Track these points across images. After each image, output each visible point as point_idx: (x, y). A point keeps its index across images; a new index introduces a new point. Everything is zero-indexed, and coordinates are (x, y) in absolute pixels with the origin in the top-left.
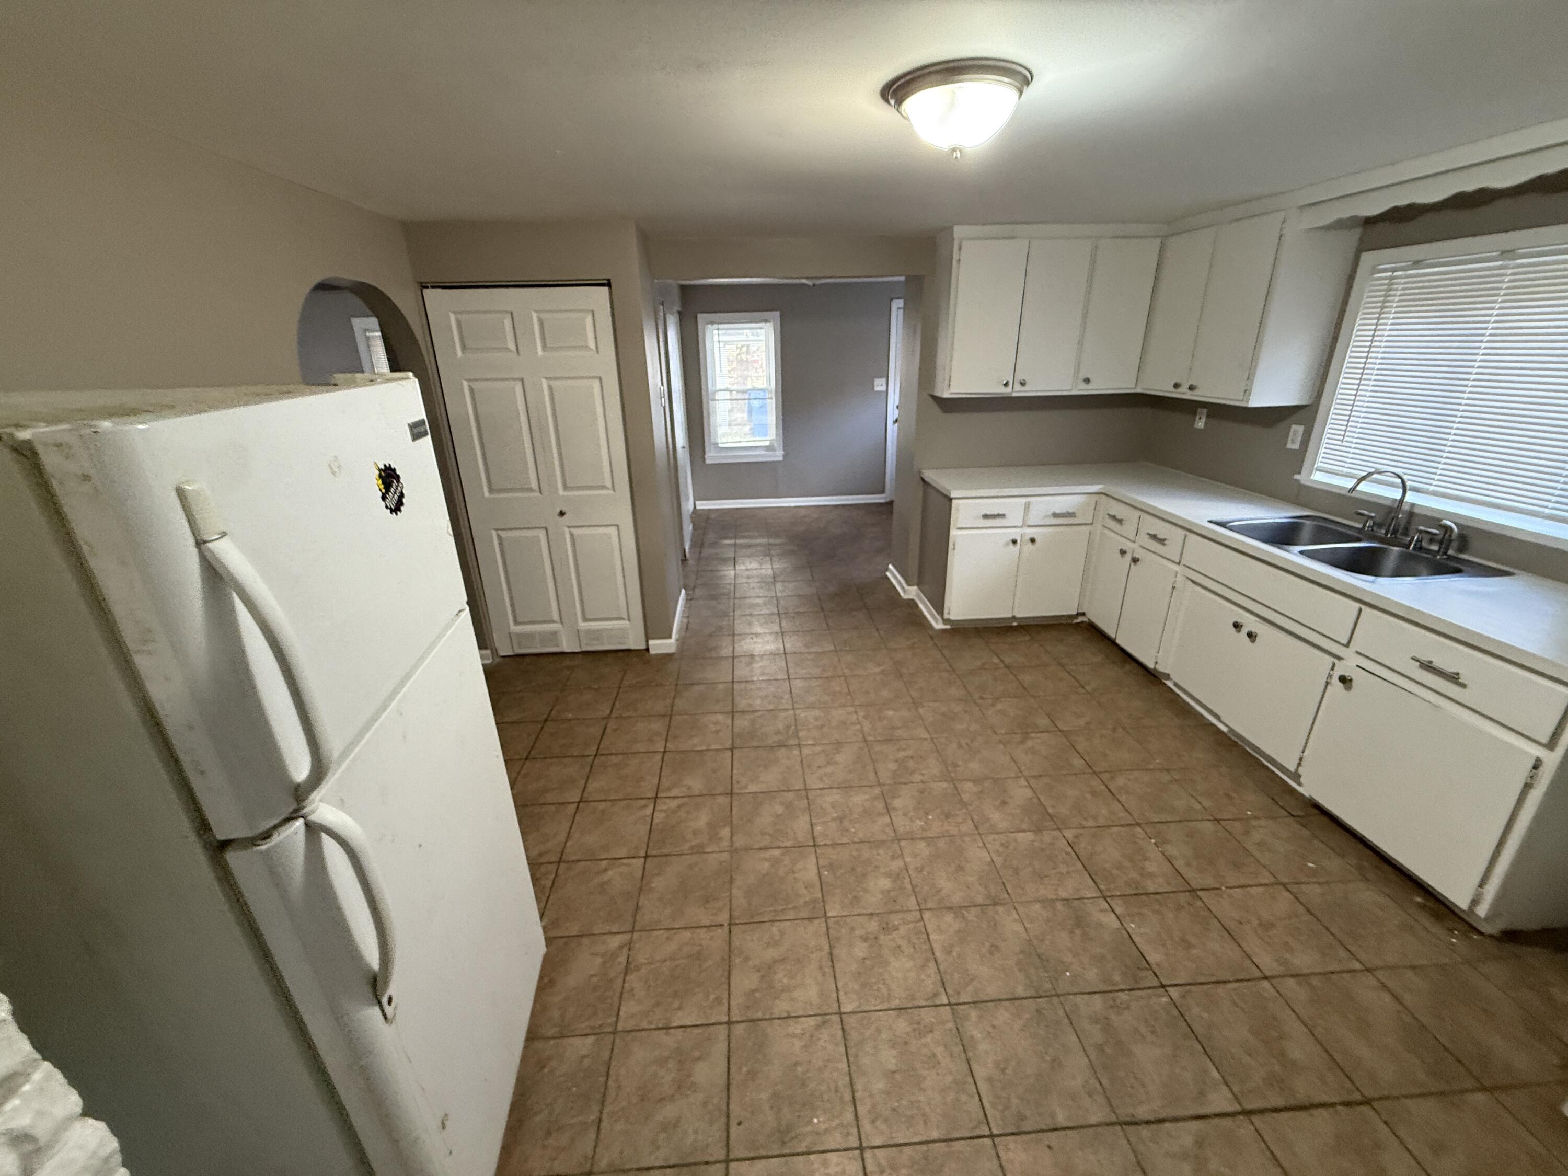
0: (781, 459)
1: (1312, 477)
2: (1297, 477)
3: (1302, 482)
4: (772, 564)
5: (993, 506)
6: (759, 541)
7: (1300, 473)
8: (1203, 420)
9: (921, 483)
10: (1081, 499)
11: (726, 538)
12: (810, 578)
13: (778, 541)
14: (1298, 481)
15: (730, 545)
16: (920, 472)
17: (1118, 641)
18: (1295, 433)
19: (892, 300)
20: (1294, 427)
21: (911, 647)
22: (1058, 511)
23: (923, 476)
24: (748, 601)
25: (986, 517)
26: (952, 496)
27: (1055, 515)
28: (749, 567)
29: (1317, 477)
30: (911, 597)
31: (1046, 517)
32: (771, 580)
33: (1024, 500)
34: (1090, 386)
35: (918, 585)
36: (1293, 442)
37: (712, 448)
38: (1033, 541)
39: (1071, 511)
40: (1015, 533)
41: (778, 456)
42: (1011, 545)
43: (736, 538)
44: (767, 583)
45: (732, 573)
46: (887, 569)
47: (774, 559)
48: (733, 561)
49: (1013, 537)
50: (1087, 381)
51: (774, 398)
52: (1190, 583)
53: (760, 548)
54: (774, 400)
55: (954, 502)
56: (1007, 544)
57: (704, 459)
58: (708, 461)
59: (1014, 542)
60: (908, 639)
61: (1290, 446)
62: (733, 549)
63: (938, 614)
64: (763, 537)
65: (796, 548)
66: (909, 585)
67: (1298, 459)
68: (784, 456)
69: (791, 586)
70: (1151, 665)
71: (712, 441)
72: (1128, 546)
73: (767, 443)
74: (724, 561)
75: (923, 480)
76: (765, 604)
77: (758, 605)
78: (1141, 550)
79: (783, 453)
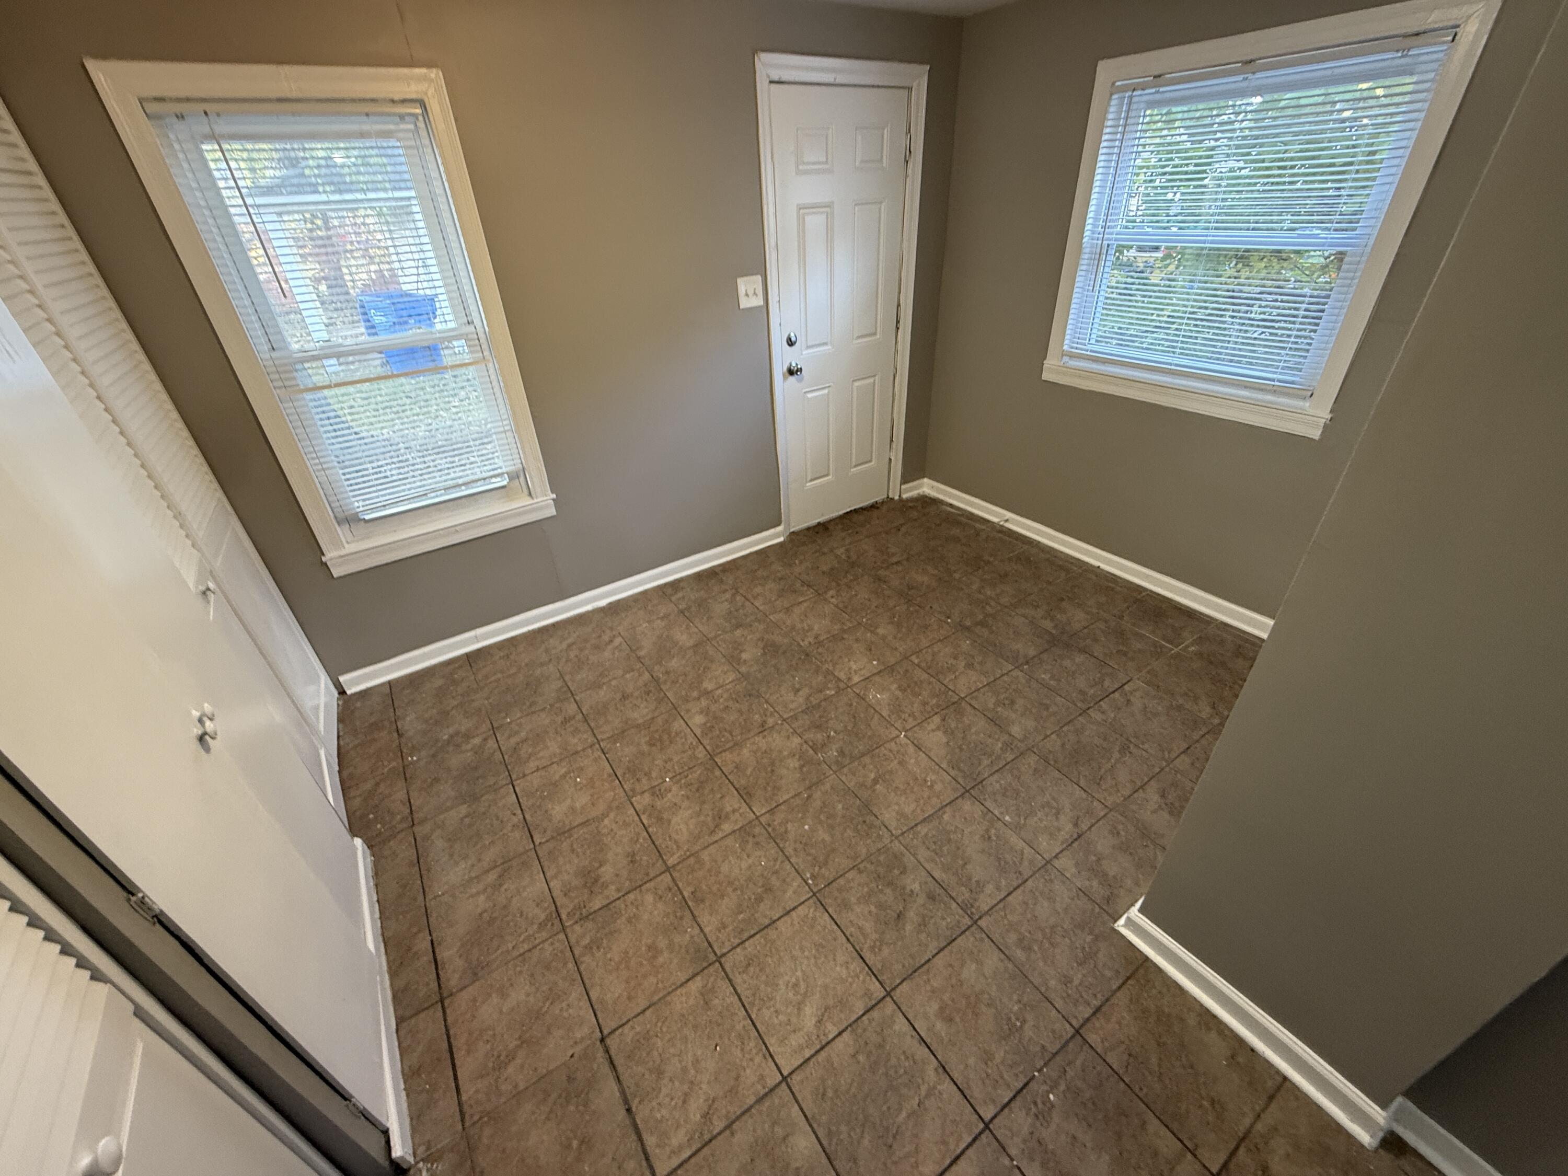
0: (552, 512)
57: (326, 569)
58: (336, 573)
68: (553, 509)
79: (554, 496)
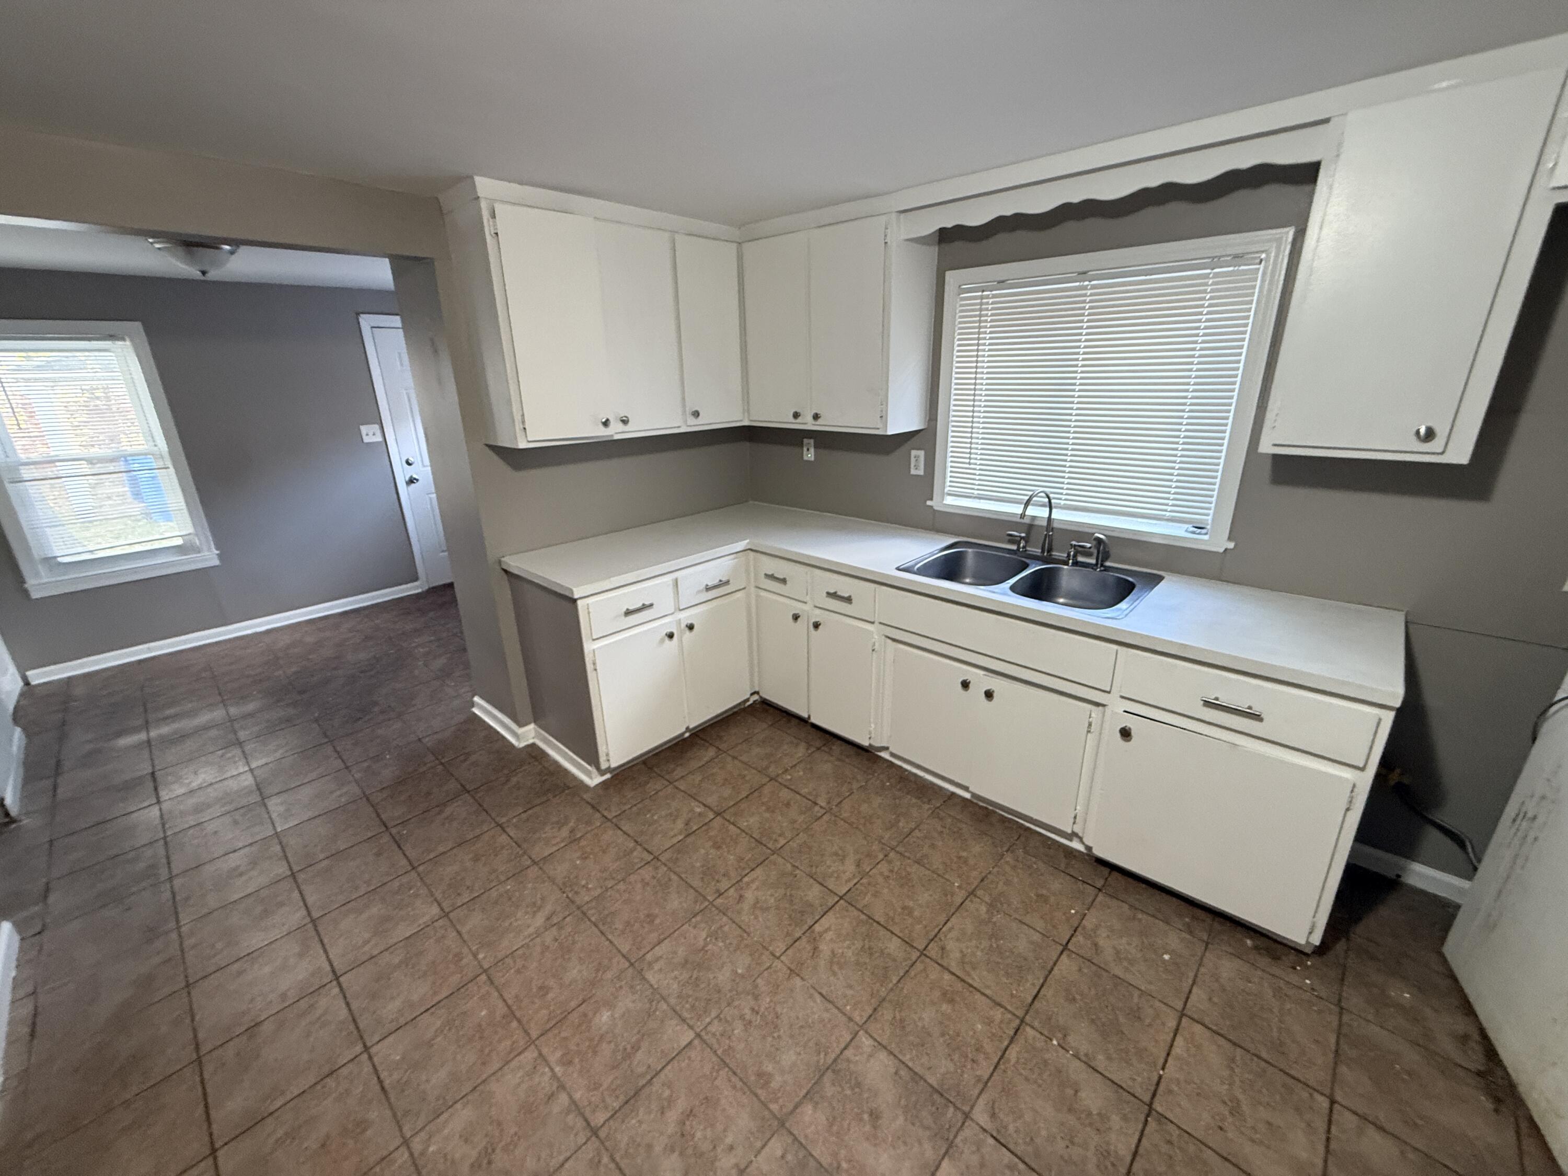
0: (216, 562)
1: (945, 502)
2: (929, 503)
3: (936, 508)
4: (248, 763)
5: (632, 597)
6: (204, 718)
7: (932, 499)
8: (812, 450)
9: (505, 577)
10: (728, 562)
11: (119, 734)
12: (338, 764)
13: (251, 707)
14: (932, 507)
15: (138, 746)
16: (500, 562)
17: (813, 720)
18: (917, 457)
19: (358, 314)
20: (914, 453)
21: (573, 840)
22: (710, 584)
23: (505, 567)
24: (209, 869)
25: (628, 613)
26: (576, 597)
27: (708, 589)
28: (194, 785)
29: (949, 500)
30: (531, 741)
31: (699, 592)
32: (255, 798)
33: (668, 579)
34: (700, 421)
35: (535, 722)
36: (916, 468)
37: (41, 569)
38: (691, 627)
39: (724, 579)
40: (668, 625)
41: (209, 557)
42: (667, 639)
43: (146, 726)
44: (248, 807)
45: (155, 812)
46: (473, 704)
47: (248, 748)
48: (151, 785)
49: (669, 630)
50: (696, 414)
51: (171, 466)
52: (889, 641)
53: (213, 733)
54: (172, 470)
55: (579, 603)
56: (662, 641)
57: (26, 593)
58: (35, 595)
59: (671, 636)
60: (560, 825)
61: (913, 472)
62: (145, 754)
63: (590, 764)
64: (211, 706)
65: (291, 711)
66: (521, 725)
67: (927, 483)
68: (220, 556)
69: (306, 793)
70: (865, 743)
71: (37, 554)
72: (798, 608)
73: (179, 542)
74: (129, 787)
75: (506, 571)
76: (254, 863)
77: (236, 873)
78: (818, 611)
79: (218, 552)
